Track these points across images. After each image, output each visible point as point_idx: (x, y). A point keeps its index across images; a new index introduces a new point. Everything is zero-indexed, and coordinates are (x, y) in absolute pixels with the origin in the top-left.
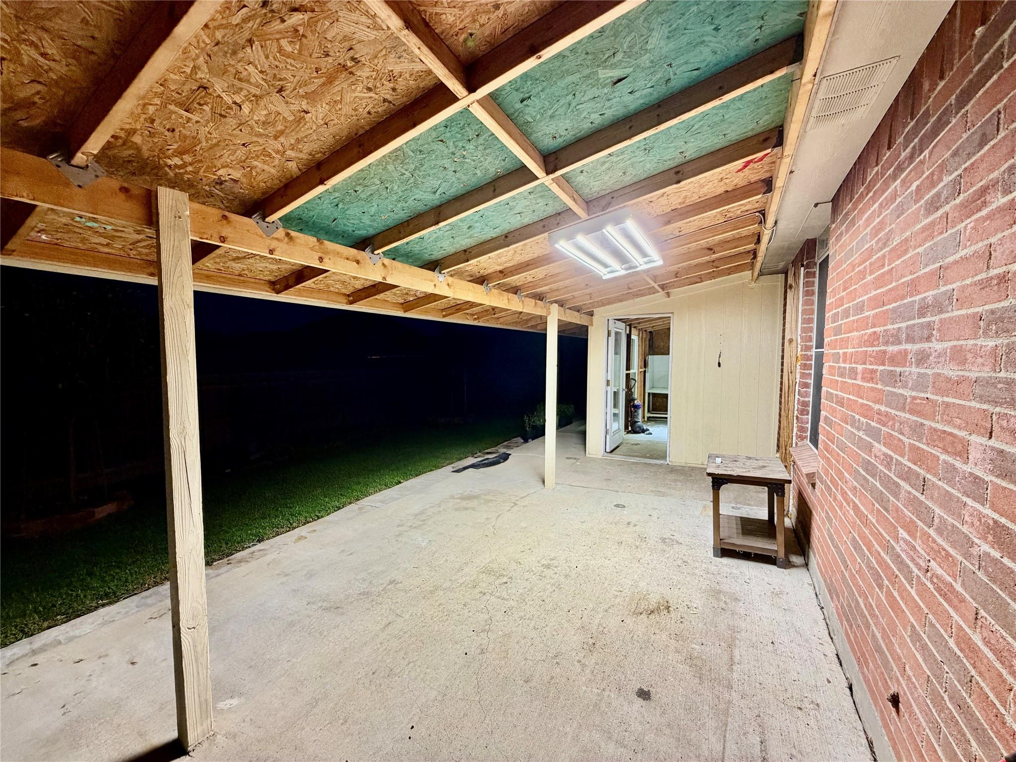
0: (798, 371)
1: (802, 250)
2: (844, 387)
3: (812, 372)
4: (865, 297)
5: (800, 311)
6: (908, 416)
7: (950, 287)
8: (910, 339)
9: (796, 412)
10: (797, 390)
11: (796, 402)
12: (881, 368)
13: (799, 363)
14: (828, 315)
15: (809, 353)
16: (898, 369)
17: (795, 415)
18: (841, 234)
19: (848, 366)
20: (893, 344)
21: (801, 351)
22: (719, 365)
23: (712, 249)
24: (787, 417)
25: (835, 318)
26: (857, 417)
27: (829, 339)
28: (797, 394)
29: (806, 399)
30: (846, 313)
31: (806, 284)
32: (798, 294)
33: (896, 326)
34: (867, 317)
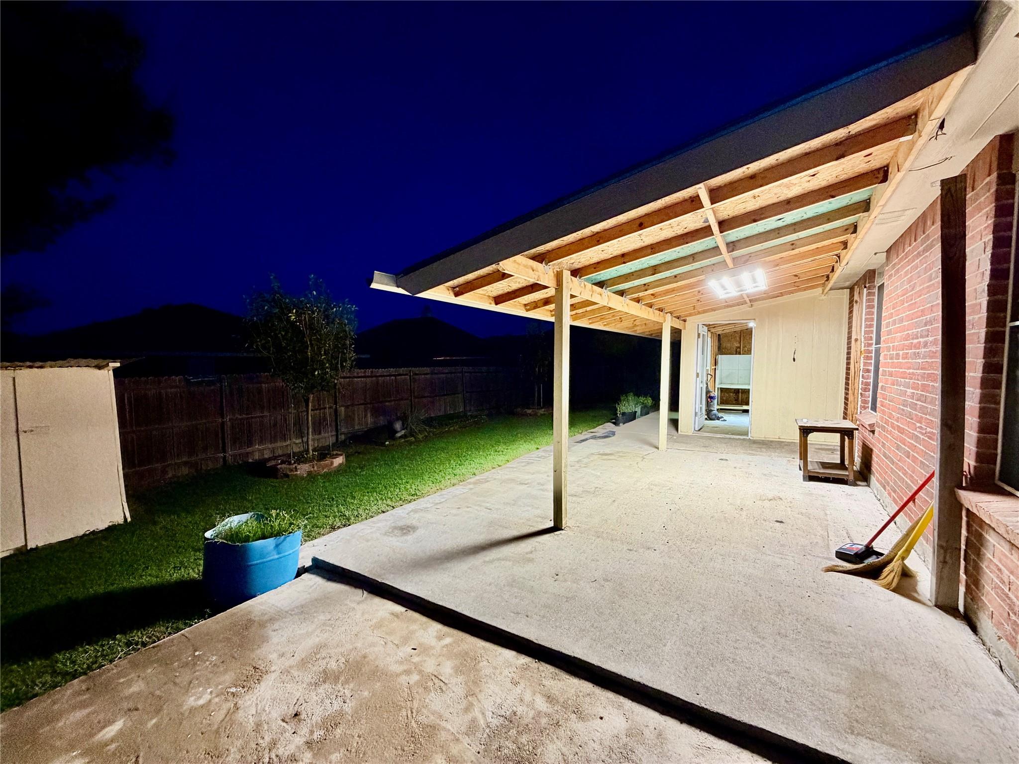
0: (862, 361)
1: (864, 276)
2: (893, 365)
3: (873, 361)
4: (904, 315)
5: (863, 319)
6: (921, 371)
7: (935, 314)
8: (922, 337)
9: (860, 391)
10: (861, 375)
11: (860, 383)
12: (911, 351)
13: (863, 356)
14: (883, 323)
15: (870, 348)
16: (917, 351)
17: (860, 392)
18: (891, 275)
19: (895, 353)
20: (916, 339)
21: (865, 347)
22: (794, 360)
23: (797, 276)
24: (854, 394)
25: (888, 325)
26: (899, 379)
27: (884, 338)
28: (861, 377)
29: (868, 381)
30: (894, 323)
31: (868, 301)
32: (862, 307)
33: (917, 330)
34: (904, 325)
